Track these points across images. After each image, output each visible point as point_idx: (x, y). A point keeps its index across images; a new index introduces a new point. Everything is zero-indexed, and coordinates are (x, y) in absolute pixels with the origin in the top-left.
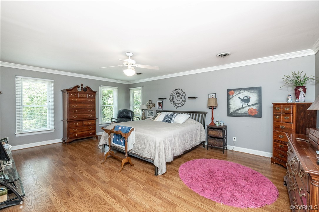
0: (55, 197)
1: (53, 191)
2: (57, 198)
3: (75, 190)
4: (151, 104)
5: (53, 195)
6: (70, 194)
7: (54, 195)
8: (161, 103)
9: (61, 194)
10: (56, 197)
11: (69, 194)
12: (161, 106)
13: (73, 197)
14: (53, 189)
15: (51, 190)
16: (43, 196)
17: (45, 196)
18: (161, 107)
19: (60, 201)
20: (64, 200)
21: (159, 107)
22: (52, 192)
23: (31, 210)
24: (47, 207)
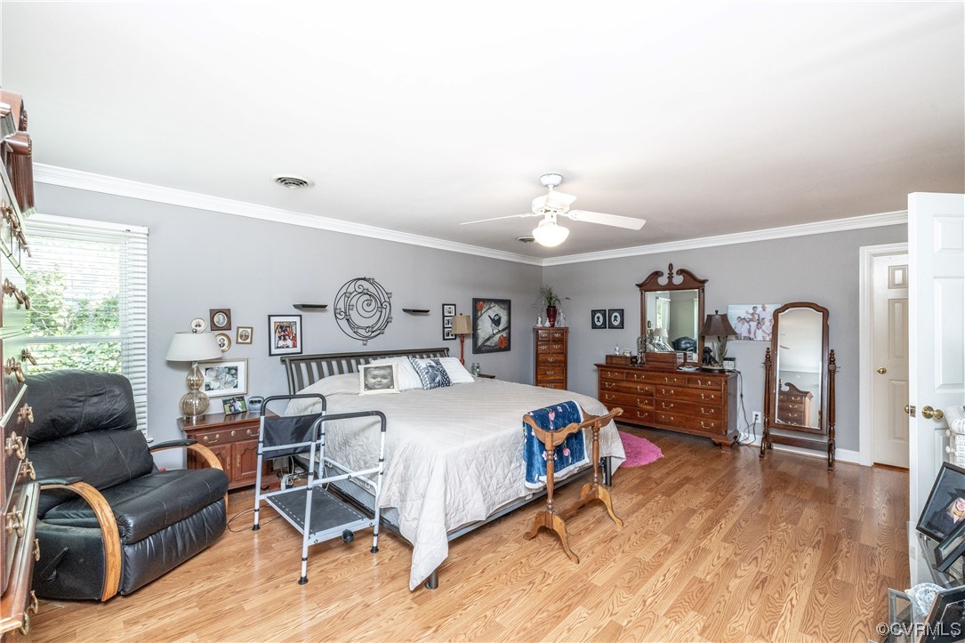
0: (794, 602)
1: (783, 618)
2: (793, 594)
3: (741, 577)
4: (228, 327)
5: (794, 610)
6: (761, 579)
7: (793, 606)
8: (290, 325)
9: (777, 596)
10: (791, 600)
11: (762, 582)
12: (294, 339)
13: (764, 571)
14: (780, 622)
15: (784, 627)
16: (817, 630)
17: (814, 624)
18: (289, 342)
19: (793, 585)
20: (786, 581)
21: (281, 343)
22: (789, 615)
23: (864, 620)
24: (827, 596)
